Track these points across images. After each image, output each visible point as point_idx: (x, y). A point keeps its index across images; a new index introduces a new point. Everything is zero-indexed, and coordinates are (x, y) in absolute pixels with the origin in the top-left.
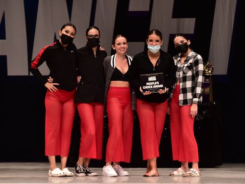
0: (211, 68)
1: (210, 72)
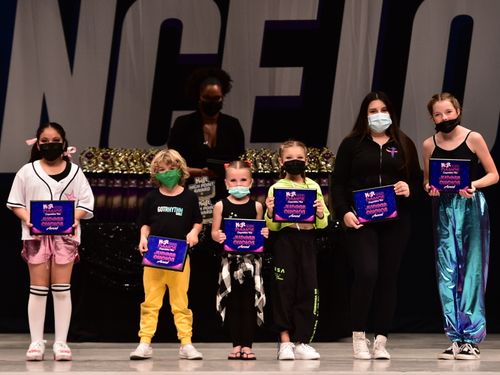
1: (329, 165)
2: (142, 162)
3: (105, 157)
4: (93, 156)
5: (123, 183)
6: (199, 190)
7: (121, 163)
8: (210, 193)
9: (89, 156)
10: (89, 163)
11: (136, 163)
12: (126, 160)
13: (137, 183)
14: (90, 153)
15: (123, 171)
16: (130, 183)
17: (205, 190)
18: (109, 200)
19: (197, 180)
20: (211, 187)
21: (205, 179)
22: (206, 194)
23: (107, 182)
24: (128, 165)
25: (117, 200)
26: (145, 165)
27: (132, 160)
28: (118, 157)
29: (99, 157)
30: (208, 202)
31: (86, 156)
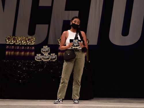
0: (88, 41)
2: (26, 41)
3: (14, 39)
4: (10, 39)
5: (19, 48)
6: (45, 50)
7: (19, 41)
8: (48, 51)
9: (9, 39)
10: (9, 41)
11: (24, 41)
12: (21, 40)
13: (24, 48)
14: (9, 38)
15: (20, 44)
16: (22, 48)
17: (47, 50)
18: (15, 53)
19: (44, 47)
20: (48, 49)
21: (47, 46)
22: (47, 51)
23: (14, 47)
24: (21, 42)
25: (18, 53)
26: (27, 42)
27: (23, 40)
28: (18, 39)
29: (12, 39)
30: (47, 54)
31: (8, 39)
